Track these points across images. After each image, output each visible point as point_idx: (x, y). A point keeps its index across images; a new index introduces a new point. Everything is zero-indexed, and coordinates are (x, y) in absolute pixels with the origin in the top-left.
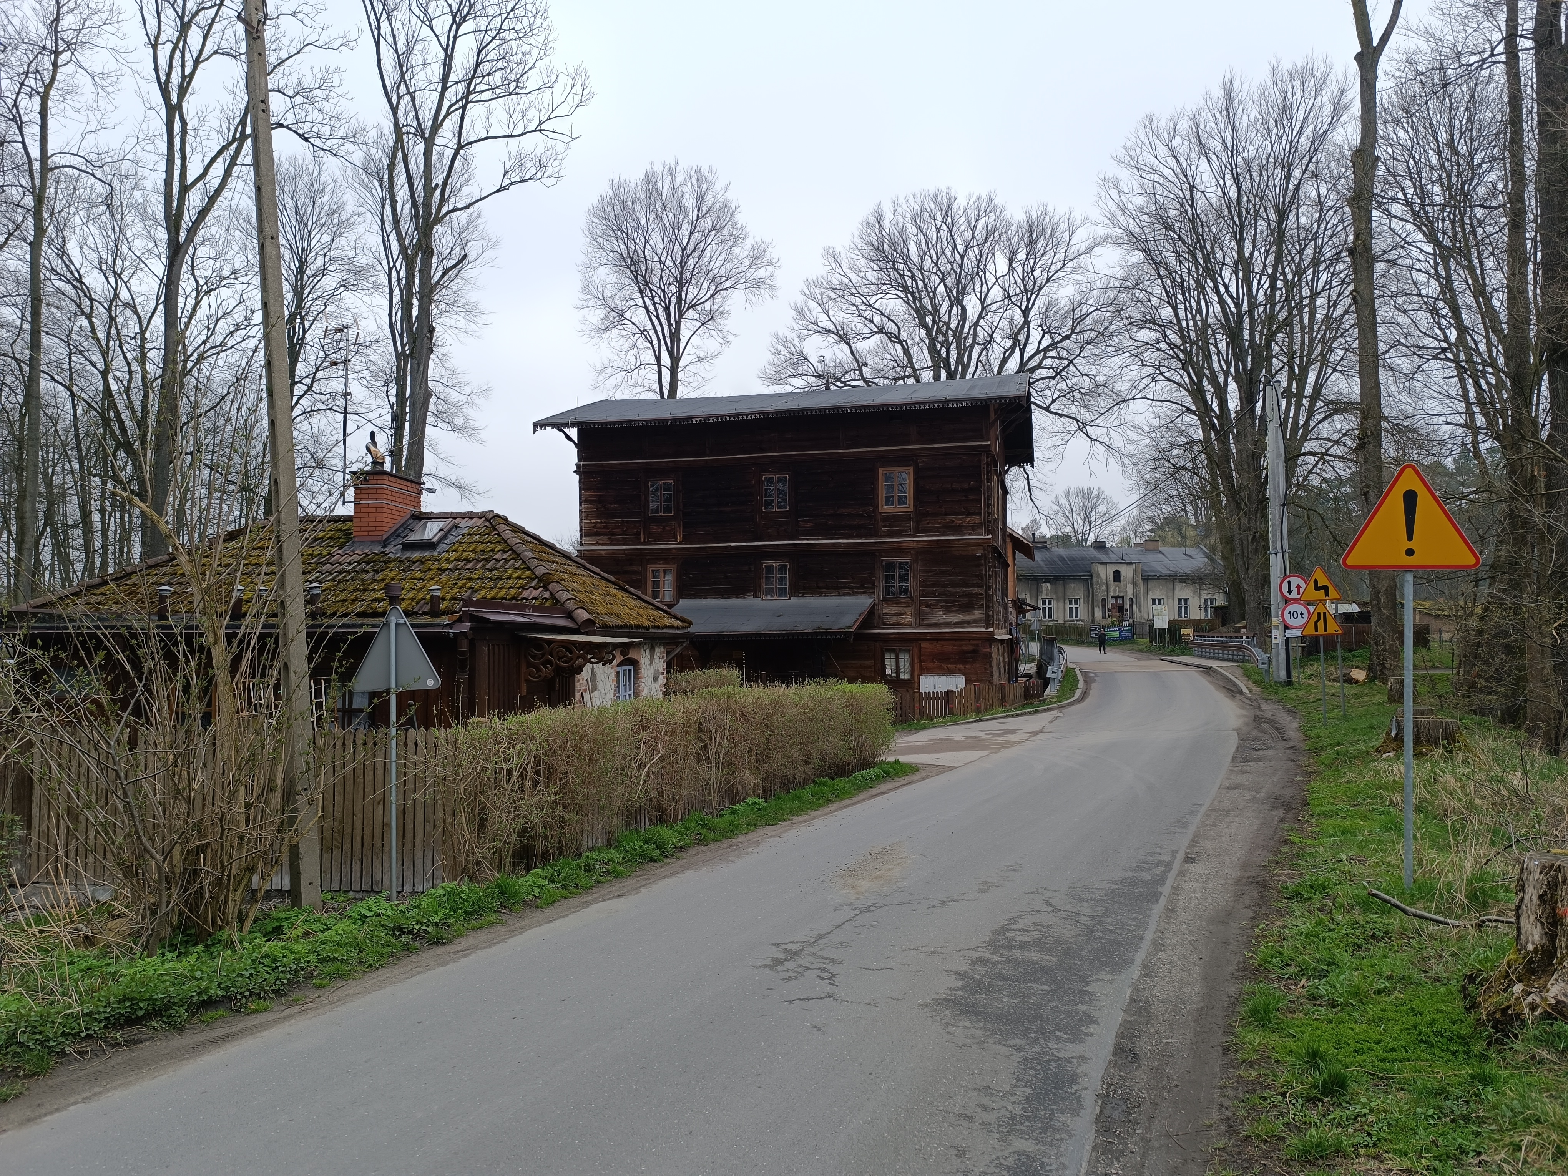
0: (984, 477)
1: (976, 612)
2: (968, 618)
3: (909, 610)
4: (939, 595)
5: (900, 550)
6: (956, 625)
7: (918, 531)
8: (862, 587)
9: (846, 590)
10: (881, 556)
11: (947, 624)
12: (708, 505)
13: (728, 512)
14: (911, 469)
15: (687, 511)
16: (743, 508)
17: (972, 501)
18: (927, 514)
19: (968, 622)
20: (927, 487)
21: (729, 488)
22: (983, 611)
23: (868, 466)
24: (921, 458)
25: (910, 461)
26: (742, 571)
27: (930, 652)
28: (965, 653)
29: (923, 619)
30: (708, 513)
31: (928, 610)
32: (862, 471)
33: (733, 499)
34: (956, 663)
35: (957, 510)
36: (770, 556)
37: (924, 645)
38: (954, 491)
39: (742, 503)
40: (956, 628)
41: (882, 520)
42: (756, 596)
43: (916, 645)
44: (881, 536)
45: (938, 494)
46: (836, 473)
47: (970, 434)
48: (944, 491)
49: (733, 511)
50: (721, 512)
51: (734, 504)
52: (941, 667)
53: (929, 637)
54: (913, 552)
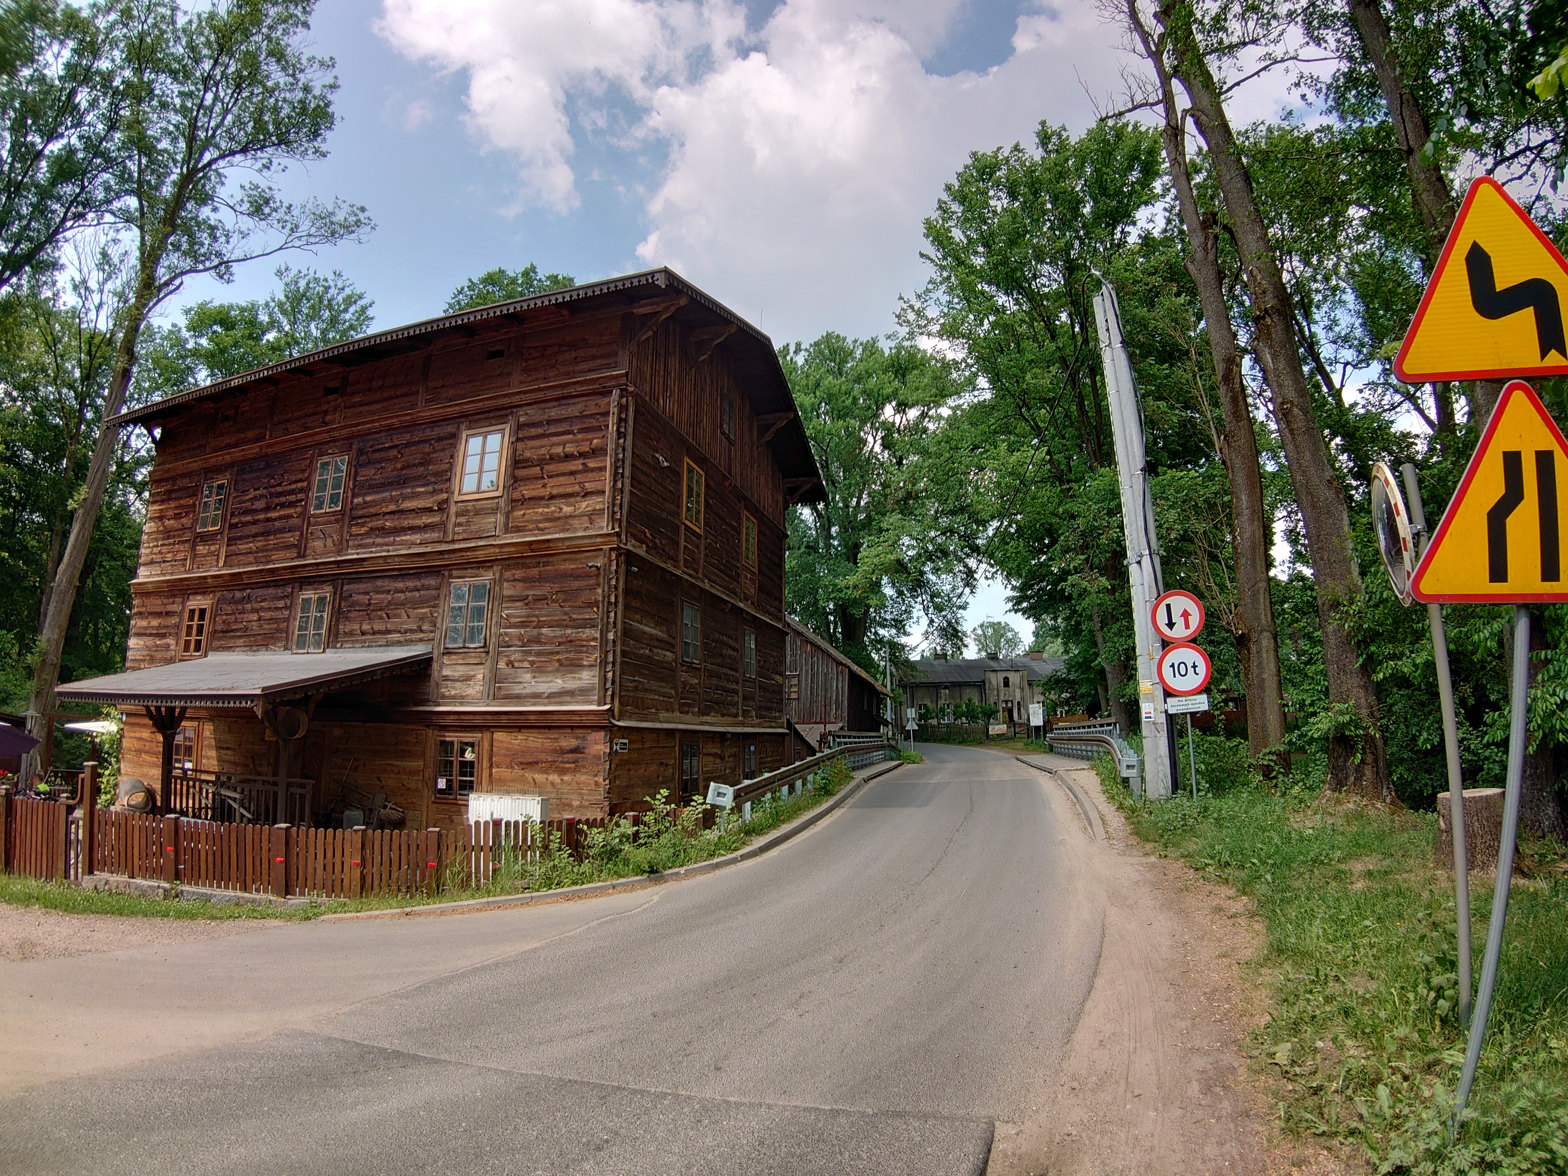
1: (584, 673)
2: (570, 685)
3: (480, 672)
4: (530, 643)
5: (477, 564)
6: (551, 698)
7: (507, 529)
8: (419, 630)
9: (396, 637)
10: (451, 576)
11: (536, 696)
12: (256, 511)
13: (275, 520)
14: (507, 428)
15: (233, 521)
16: (291, 511)
17: (593, 470)
18: (523, 501)
19: (571, 693)
20: (528, 454)
21: (280, 485)
22: (596, 671)
23: (450, 429)
24: (524, 408)
25: (507, 415)
26: (277, 609)
27: (507, 749)
28: (563, 752)
29: (500, 688)
30: (255, 523)
31: (510, 671)
32: (440, 439)
33: (283, 499)
34: (545, 771)
35: (569, 490)
36: (310, 584)
37: (499, 736)
38: (568, 457)
39: (292, 504)
40: (550, 704)
41: (458, 515)
42: (286, 648)
43: (487, 735)
44: (453, 541)
45: (541, 462)
46: (408, 445)
47: (599, 362)
48: (553, 458)
49: (280, 518)
50: (268, 520)
51: (283, 506)
52: (522, 780)
53: (504, 719)
54: (497, 568)
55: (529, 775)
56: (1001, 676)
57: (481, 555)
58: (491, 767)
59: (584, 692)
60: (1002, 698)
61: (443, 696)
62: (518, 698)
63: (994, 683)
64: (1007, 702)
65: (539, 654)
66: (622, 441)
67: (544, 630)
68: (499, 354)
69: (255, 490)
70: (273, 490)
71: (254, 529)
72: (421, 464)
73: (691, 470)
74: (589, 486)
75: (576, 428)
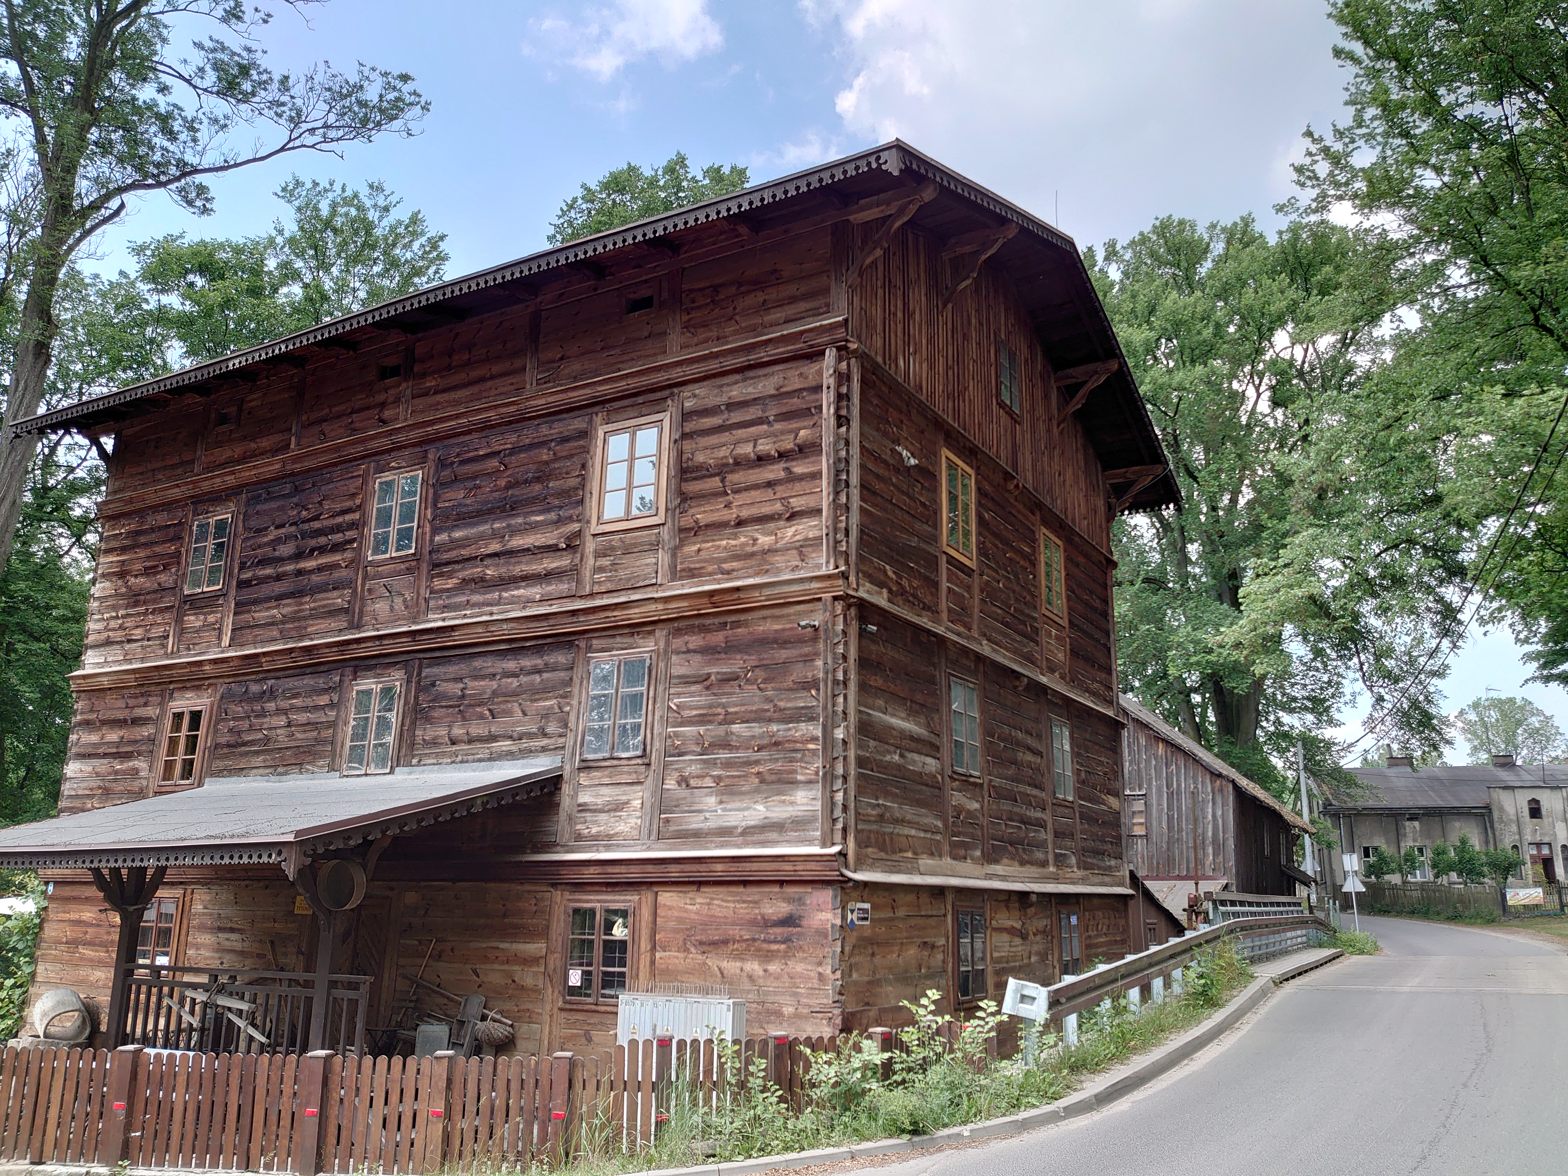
1: (800, 795)
2: (779, 813)
3: (636, 797)
4: (715, 748)
5: (631, 629)
6: (748, 835)
7: (674, 574)
8: (541, 733)
9: (506, 746)
10: (589, 649)
11: (725, 833)
12: (281, 560)
13: (311, 572)
14: (666, 417)
15: (244, 576)
16: (336, 558)
17: (801, 478)
18: (697, 530)
19: (779, 826)
20: (700, 458)
21: (316, 518)
22: (817, 791)
23: (577, 424)
24: (690, 387)
25: (665, 399)
26: (317, 708)
27: (680, 920)
28: (767, 923)
29: (667, 821)
30: (279, 578)
31: (683, 793)
32: (565, 440)
33: (322, 540)
34: (739, 956)
35: (766, 510)
36: (369, 668)
37: (668, 898)
38: (762, 460)
39: (337, 548)
40: (746, 844)
41: (598, 555)
42: (332, 769)
43: (647, 897)
44: (592, 595)
45: (722, 470)
46: (513, 451)
47: (803, 306)
48: (739, 463)
49: (320, 569)
50: (300, 573)
51: (323, 550)
52: (703, 970)
53: (674, 871)
54: (661, 633)
55: (714, 962)
56: (1523, 799)
57: (635, 614)
58: (654, 949)
59: (799, 824)
60: (1529, 838)
61: (579, 837)
62: (697, 836)
63: (1510, 809)
64: (1539, 845)
65: (728, 764)
66: (844, 429)
67: (736, 728)
68: (644, 304)
69: (277, 528)
70: (306, 526)
71: (279, 588)
72: (538, 480)
73: (952, 466)
74: (797, 503)
75: (771, 414)
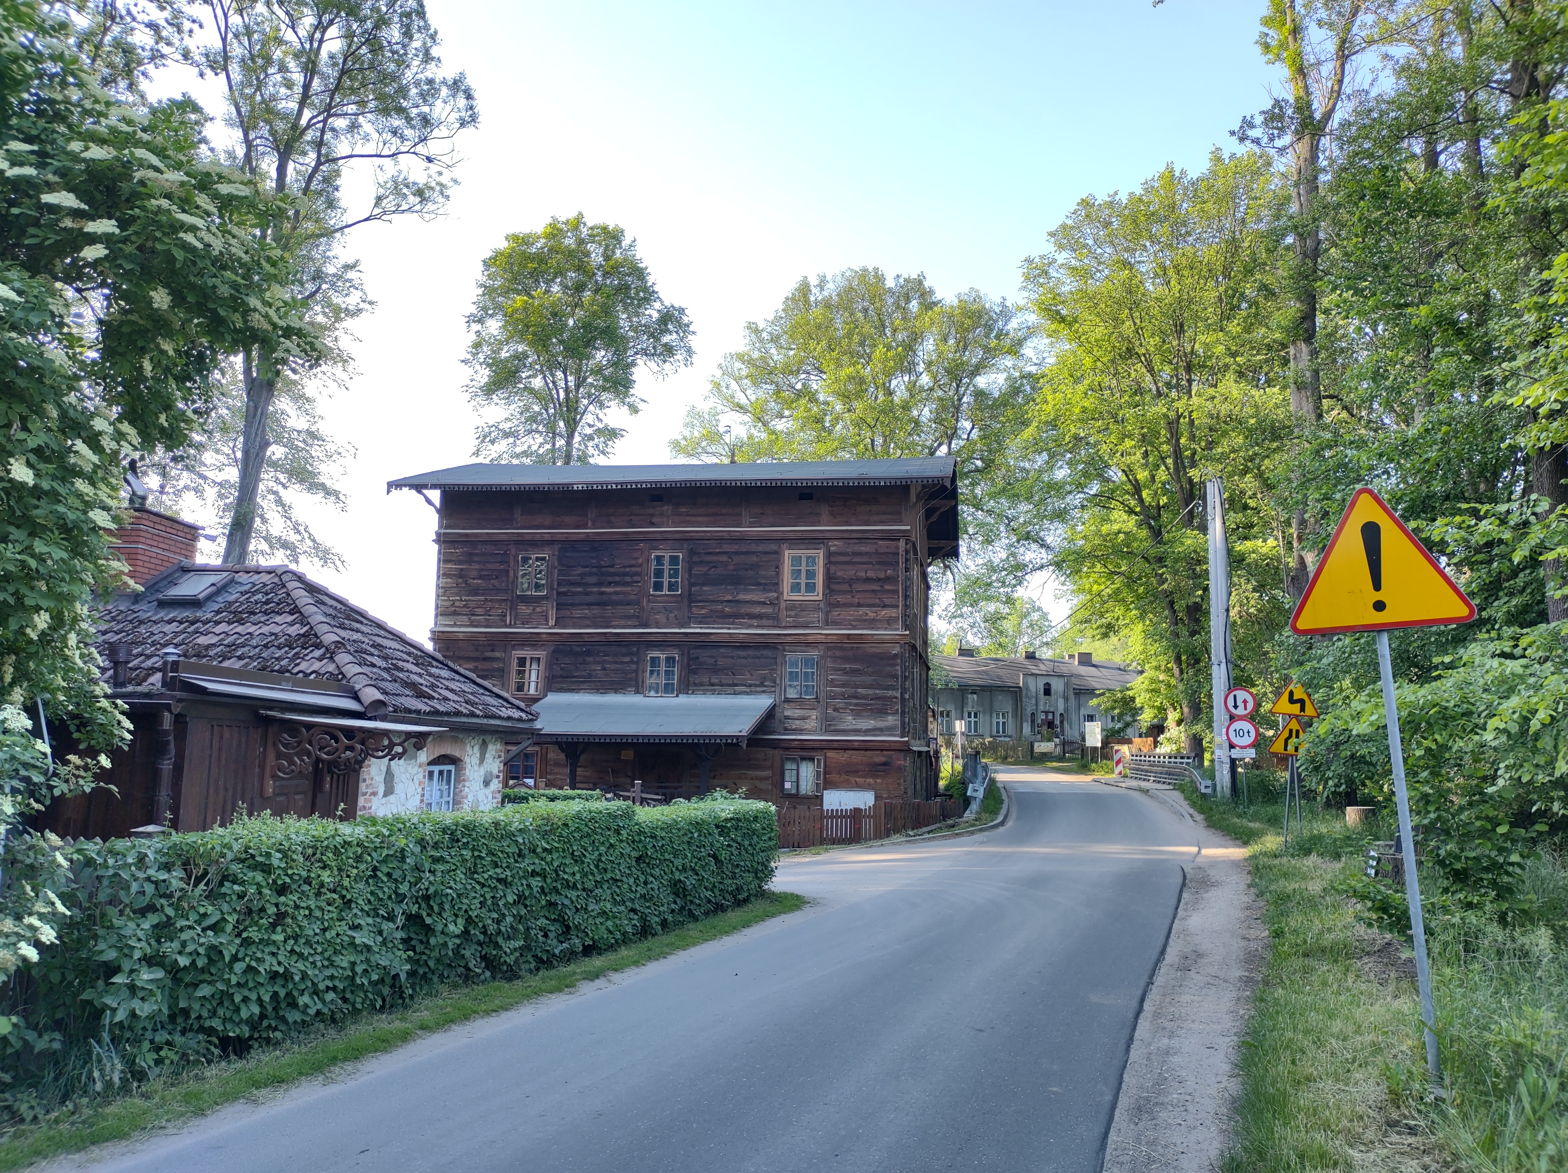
0: (902, 566)
1: (890, 718)
2: (880, 724)
3: (814, 714)
4: (850, 697)
5: (806, 644)
6: (867, 732)
7: (828, 623)
8: (762, 685)
9: (743, 688)
10: (786, 651)
11: (857, 731)
12: (587, 584)
13: (610, 594)
14: (820, 552)
15: (562, 590)
16: (627, 589)
17: (889, 591)
18: (838, 605)
19: (880, 730)
20: (839, 574)
21: (612, 566)
22: (898, 717)
23: (773, 547)
24: (833, 541)
25: (819, 544)
26: (622, 663)
27: (837, 763)
28: (876, 765)
29: (829, 725)
30: (587, 594)
31: (836, 714)
32: (766, 553)
33: (617, 579)
34: (865, 777)
35: (872, 601)
36: (657, 647)
37: (830, 754)
38: (868, 580)
39: (627, 584)
40: (866, 735)
41: (787, 609)
42: (638, 692)
43: (820, 754)
44: (785, 628)
45: (850, 582)
46: (736, 553)
47: (888, 518)
48: (858, 580)
49: (616, 593)
50: (602, 593)
51: (617, 584)
52: (848, 781)
53: (835, 745)
54: (821, 647)
55: (852, 779)
57: (811, 639)
58: (825, 774)
59: (889, 730)
60: (1041, 708)
61: (786, 729)
62: (844, 732)
63: (1032, 688)
65: (856, 705)
66: (908, 574)
67: (860, 690)
68: (809, 497)
69: (583, 567)
70: (603, 569)
71: (590, 599)
72: (751, 569)
74: (887, 601)
75: (874, 561)
